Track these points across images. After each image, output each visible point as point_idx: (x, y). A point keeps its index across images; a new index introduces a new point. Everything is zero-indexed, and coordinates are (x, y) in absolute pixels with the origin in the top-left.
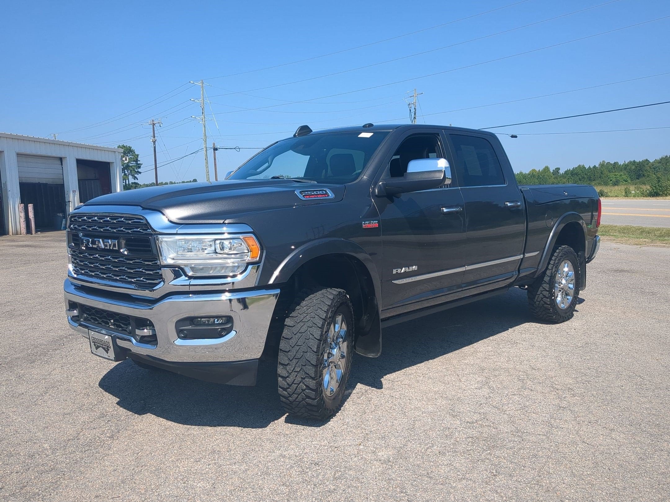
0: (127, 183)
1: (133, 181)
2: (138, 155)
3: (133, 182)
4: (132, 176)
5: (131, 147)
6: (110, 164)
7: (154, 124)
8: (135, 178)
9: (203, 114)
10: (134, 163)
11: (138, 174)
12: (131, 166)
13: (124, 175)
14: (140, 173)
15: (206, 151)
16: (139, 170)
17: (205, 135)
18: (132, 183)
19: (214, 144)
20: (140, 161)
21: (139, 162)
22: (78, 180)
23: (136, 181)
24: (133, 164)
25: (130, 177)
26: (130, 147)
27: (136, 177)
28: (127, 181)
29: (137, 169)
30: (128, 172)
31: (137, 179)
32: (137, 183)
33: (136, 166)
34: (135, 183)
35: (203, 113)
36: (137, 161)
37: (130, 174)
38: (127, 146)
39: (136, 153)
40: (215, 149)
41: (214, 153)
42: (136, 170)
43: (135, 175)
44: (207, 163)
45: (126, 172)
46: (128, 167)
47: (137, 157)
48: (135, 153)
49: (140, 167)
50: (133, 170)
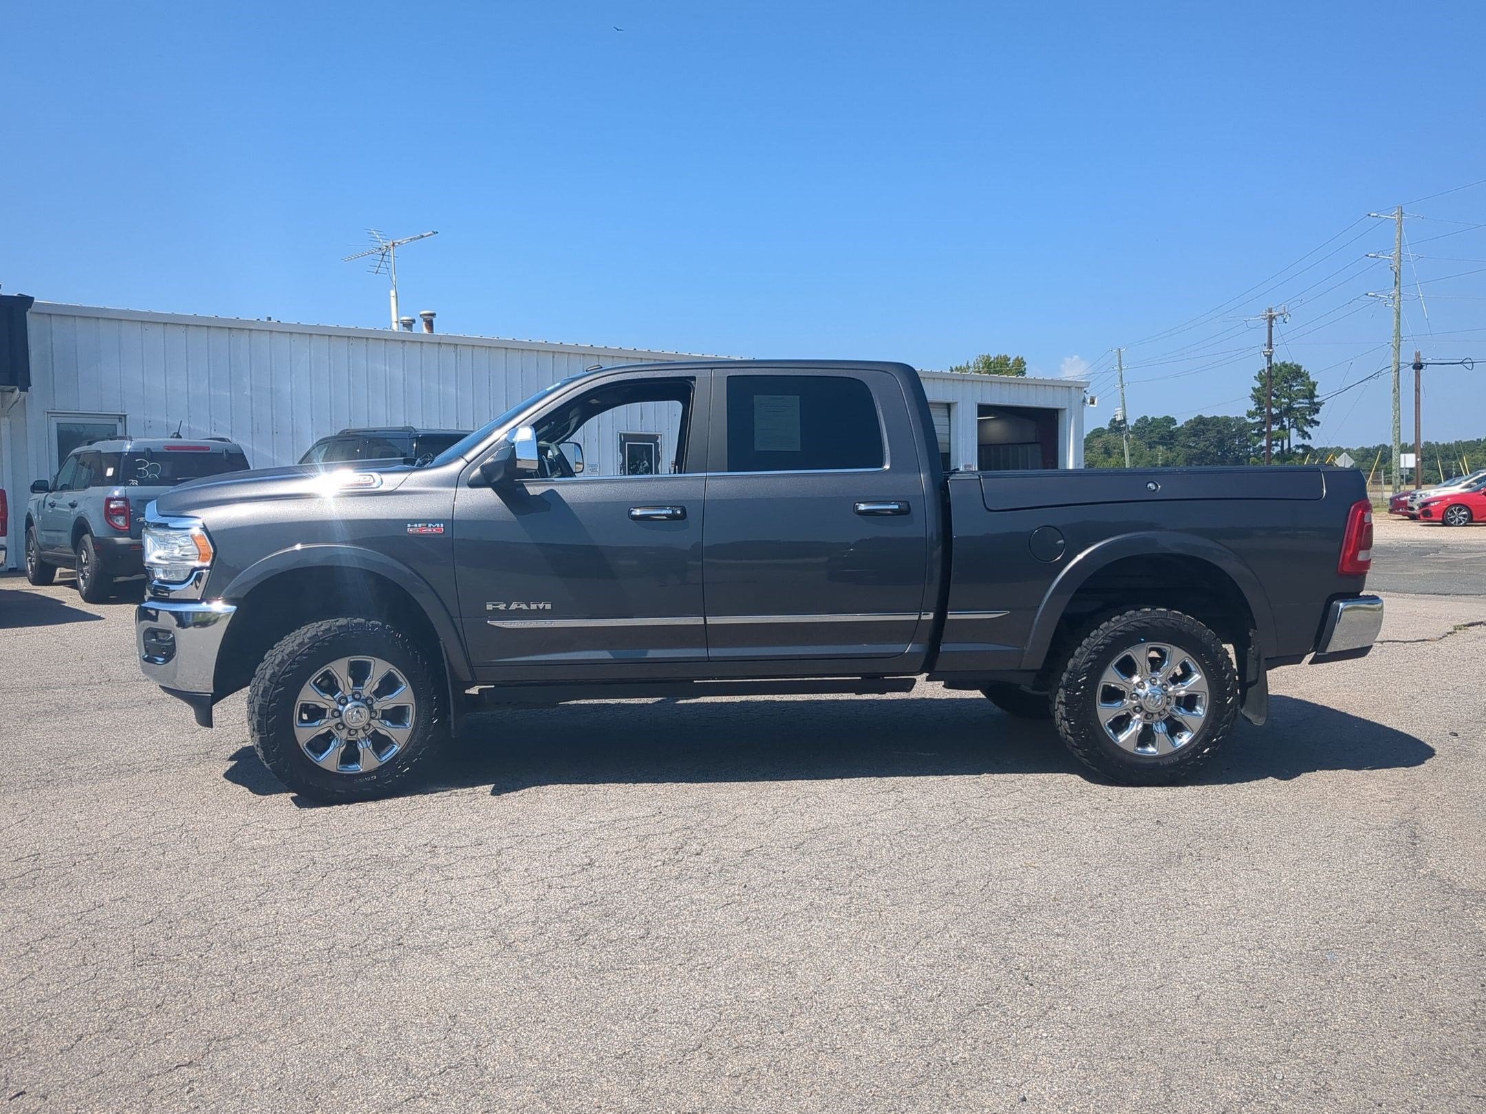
0: (1286, 447)
1: (1300, 441)
2: (1314, 385)
3: (1299, 444)
4: (1299, 430)
5: (1301, 367)
6: (1059, 411)
7: (1271, 318)
8: (1305, 435)
9: (1398, 285)
10: (1307, 401)
11: (1312, 427)
12: (1298, 409)
13: (1280, 429)
14: (1317, 423)
15: (1398, 370)
16: (1316, 417)
17: (1398, 335)
18: (1298, 447)
19: (1418, 355)
20: (1318, 396)
21: (1316, 400)
22: (979, 446)
23: (1306, 442)
24: (1303, 403)
25: (1294, 432)
26: (1299, 367)
27: (1307, 433)
28: (1286, 442)
29: (1310, 415)
30: (1289, 420)
31: (1310, 438)
32: (1309, 446)
33: (1309, 408)
34: (1303, 446)
35: (1396, 283)
36: (1311, 395)
37: (1293, 427)
38: (1291, 364)
39: (1312, 379)
40: (1418, 367)
41: (1418, 376)
42: (1308, 417)
43: (1305, 429)
44: (1397, 399)
45: (1286, 423)
46: (1289, 411)
47: (1311, 387)
48: (1308, 378)
49: (1317, 411)
50: (1302, 418)
